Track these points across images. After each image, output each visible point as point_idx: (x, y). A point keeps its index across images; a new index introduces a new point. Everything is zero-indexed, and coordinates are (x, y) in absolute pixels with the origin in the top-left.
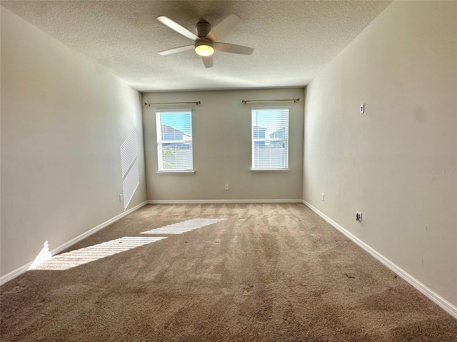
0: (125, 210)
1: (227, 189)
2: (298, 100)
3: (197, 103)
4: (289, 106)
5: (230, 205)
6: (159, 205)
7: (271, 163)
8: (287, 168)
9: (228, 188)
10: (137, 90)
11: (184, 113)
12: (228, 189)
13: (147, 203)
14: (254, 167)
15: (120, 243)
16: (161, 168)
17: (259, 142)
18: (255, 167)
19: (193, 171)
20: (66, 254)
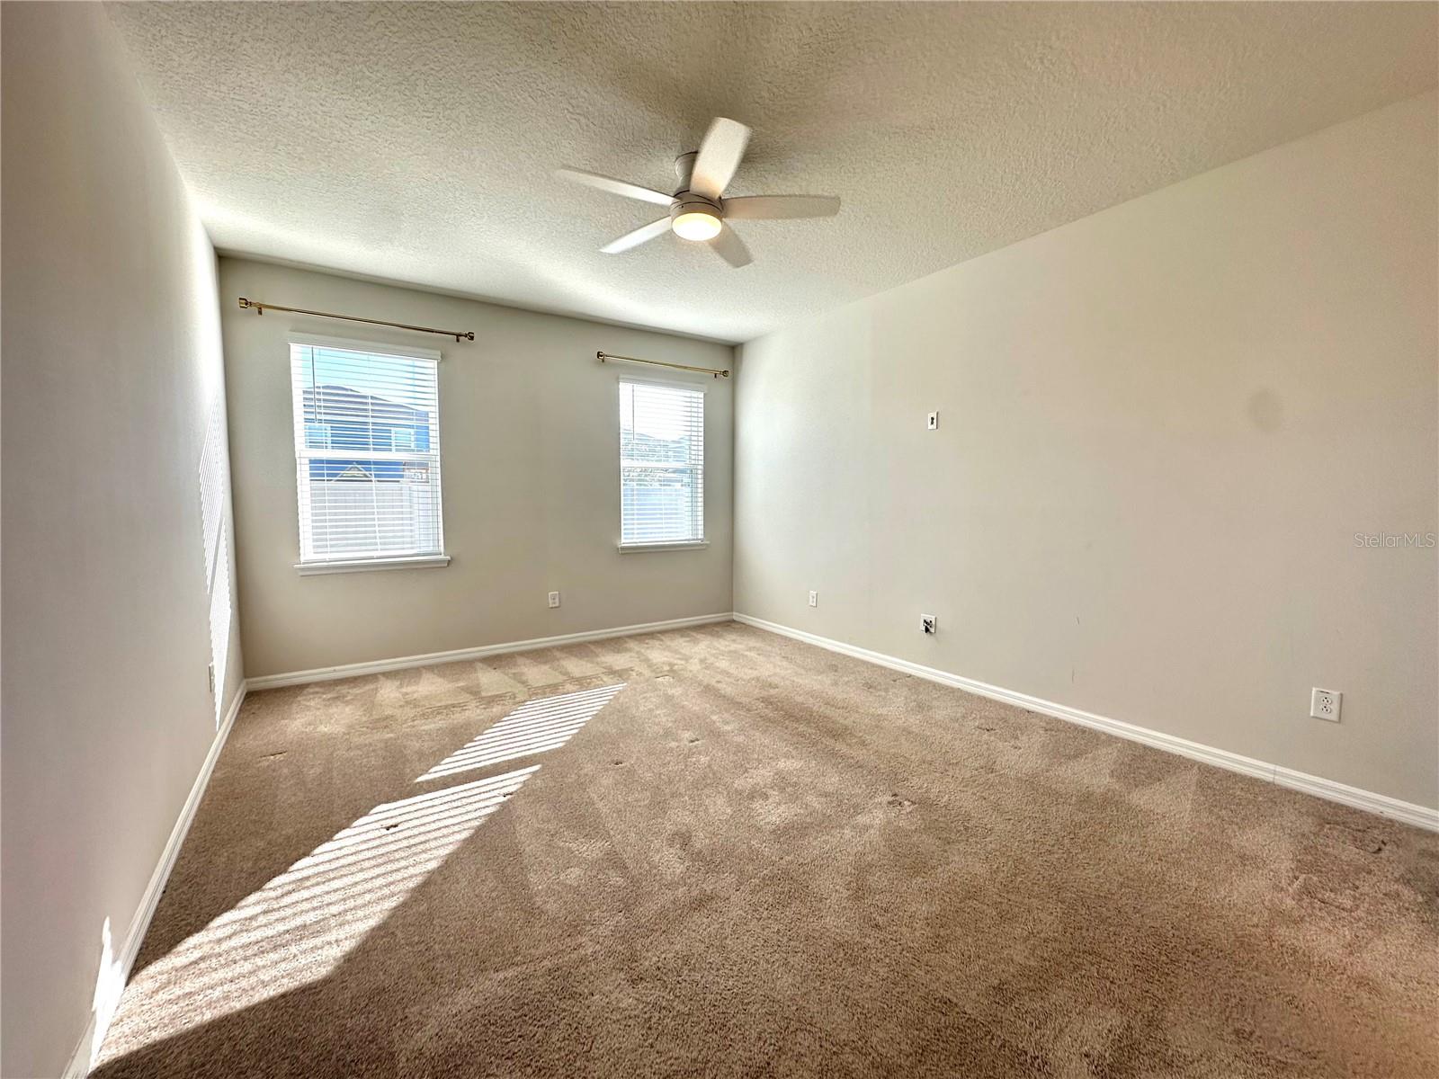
3: (458, 335)
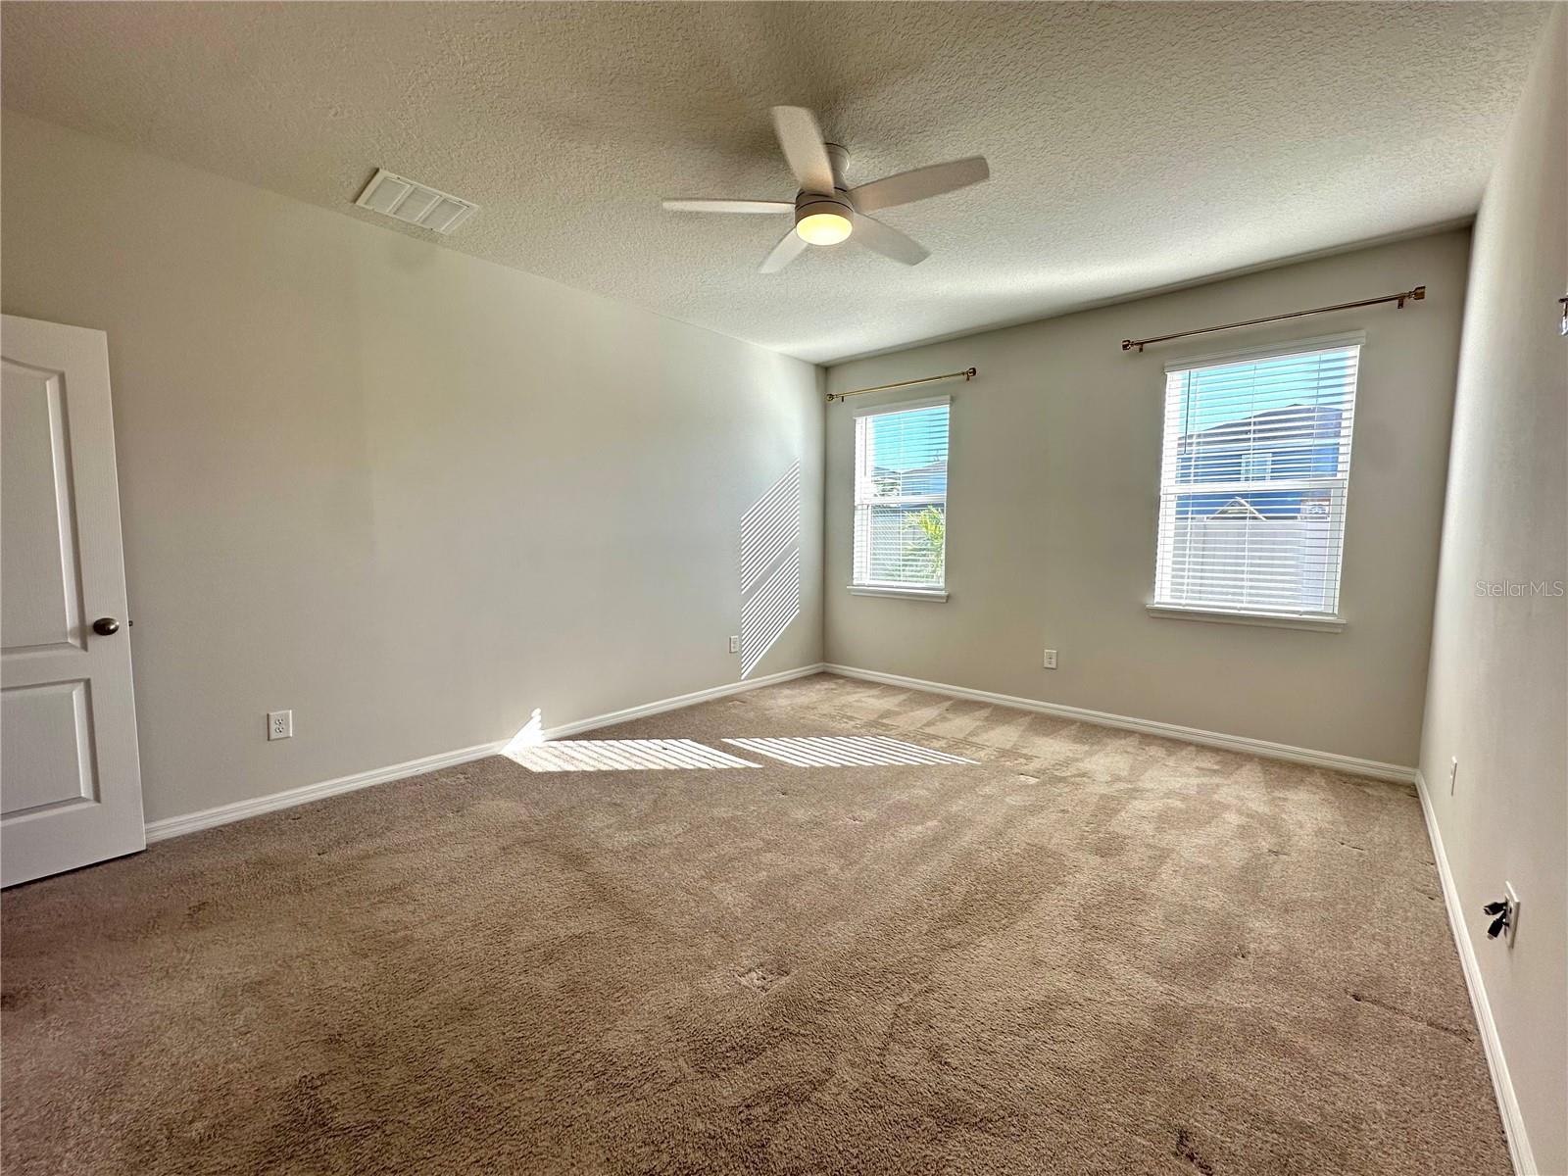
0: (743, 677)
1: (1049, 666)
2: (1419, 294)
4: (1363, 333)
5: (1049, 722)
6: (841, 681)
7: (1245, 583)
8: (1336, 612)
9: (1054, 661)
10: (806, 362)
11: (928, 412)
12: (1054, 666)
13: (820, 670)
14: (1165, 593)
15: (664, 751)
16: (864, 572)
17: (1195, 497)
18: (1173, 597)
19: (943, 593)
20: (584, 743)
